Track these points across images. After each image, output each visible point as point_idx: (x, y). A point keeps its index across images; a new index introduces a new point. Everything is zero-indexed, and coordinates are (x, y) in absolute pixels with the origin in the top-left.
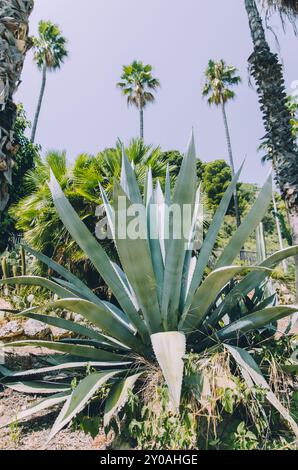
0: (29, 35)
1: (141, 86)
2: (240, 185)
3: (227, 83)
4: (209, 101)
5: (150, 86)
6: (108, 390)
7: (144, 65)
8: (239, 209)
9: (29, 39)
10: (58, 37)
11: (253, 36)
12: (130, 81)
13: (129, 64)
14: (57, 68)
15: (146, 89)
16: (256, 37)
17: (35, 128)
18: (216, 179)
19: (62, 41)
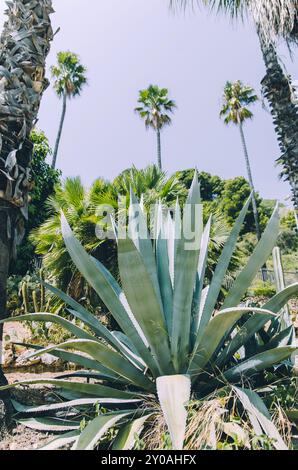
0: (46, 76)
1: (158, 109)
2: (260, 201)
3: (244, 103)
4: (226, 120)
5: (166, 108)
6: (116, 432)
7: (160, 89)
8: (260, 226)
9: (45, 80)
10: (77, 65)
11: (265, 59)
12: (146, 105)
13: (145, 88)
14: (77, 95)
15: (163, 111)
16: (268, 59)
17: (56, 153)
18: (236, 196)
19: (80, 69)
